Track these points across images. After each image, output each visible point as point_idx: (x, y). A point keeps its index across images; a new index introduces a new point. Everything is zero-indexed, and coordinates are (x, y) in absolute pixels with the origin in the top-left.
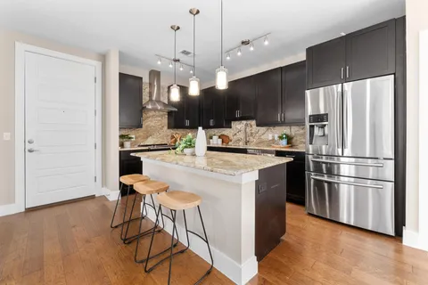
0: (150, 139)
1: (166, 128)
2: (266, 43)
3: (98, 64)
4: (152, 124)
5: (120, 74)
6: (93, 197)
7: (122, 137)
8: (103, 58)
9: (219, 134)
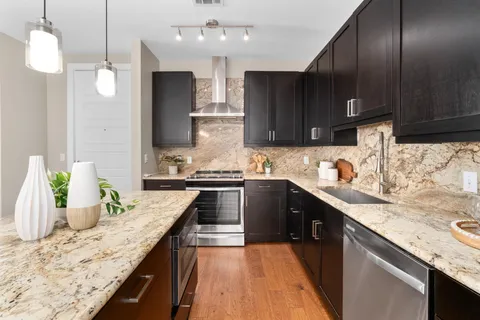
1: (241, 144)
9: (336, 159)
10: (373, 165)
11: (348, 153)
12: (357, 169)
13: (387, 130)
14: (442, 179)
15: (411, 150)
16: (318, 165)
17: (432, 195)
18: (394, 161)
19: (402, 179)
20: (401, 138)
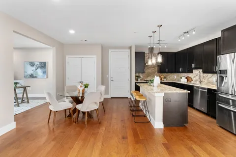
0: (149, 77)
1: (157, 72)
2: (194, 33)
3: (129, 50)
4: (150, 71)
5: (135, 52)
6: (127, 98)
7: (136, 76)
8: (130, 48)
9: (186, 76)
10: (197, 78)
11: (190, 75)
12: (193, 78)
13: (201, 70)
14: (210, 80)
15: (205, 74)
16: (181, 78)
17: (209, 82)
18: (202, 77)
19: (204, 80)
20: (204, 72)
